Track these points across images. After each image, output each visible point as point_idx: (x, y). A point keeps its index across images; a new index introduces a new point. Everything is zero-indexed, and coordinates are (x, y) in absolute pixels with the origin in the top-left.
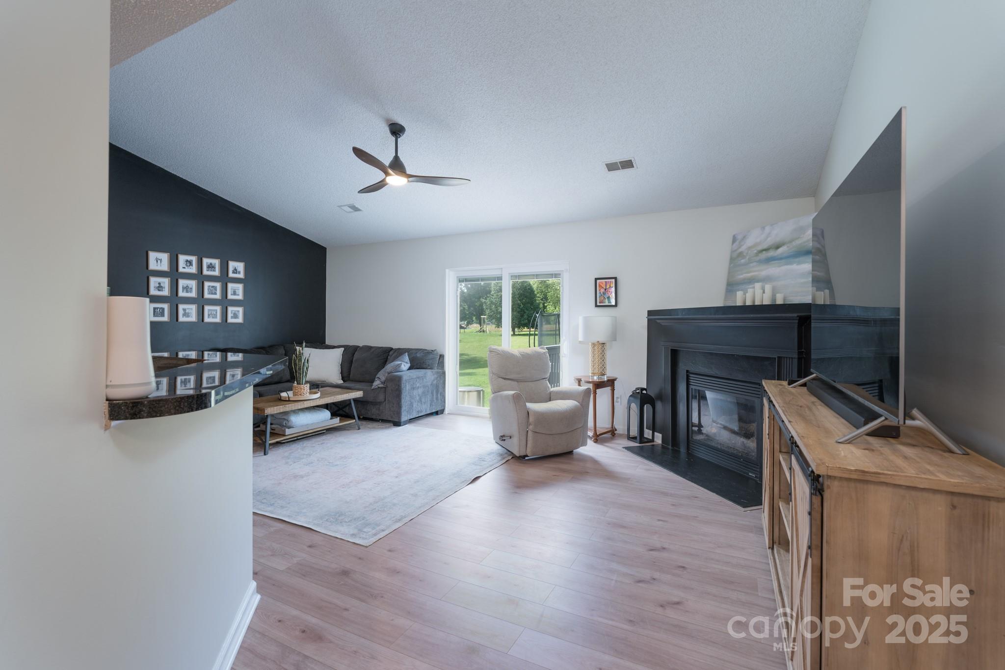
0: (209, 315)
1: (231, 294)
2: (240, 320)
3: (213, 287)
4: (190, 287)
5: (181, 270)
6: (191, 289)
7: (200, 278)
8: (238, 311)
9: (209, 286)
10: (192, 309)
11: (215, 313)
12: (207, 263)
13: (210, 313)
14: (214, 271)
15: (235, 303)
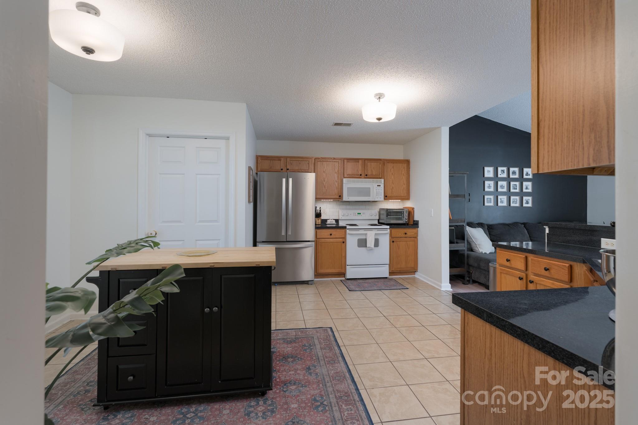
0: (513, 202)
1: (525, 189)
2: (530, 205)
3: (515, 185)
4: (503, 186)
5: (499, 176)
6: (504, 186)
7: (509, 180)
8: (529, 199)
9: (513, 185)
10: (504, 198)
11: (516, 201)
12: (512, 170)
13: (513, 201)
14: (516, 175)
15: (528, 194)
